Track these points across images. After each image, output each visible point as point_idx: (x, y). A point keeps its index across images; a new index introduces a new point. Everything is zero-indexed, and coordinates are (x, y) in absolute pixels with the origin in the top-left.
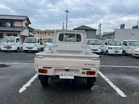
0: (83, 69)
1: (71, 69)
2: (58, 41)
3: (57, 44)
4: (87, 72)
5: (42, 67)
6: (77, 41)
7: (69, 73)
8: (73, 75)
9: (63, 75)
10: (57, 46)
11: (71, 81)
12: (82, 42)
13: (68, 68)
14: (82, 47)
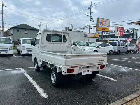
0: (98, 65)
1: (91, 65)
2: (46, 41)
3: (45, 44)
4: (100, 66)
5: (71, 67)
6: (64, 42)
7: (88, 69)
8: (91, 71)
9: (84, 72)
10: (45, 46)
11: (88, 76)
12: (67, 42)
13: (90, 65)
14: (68, 47)
